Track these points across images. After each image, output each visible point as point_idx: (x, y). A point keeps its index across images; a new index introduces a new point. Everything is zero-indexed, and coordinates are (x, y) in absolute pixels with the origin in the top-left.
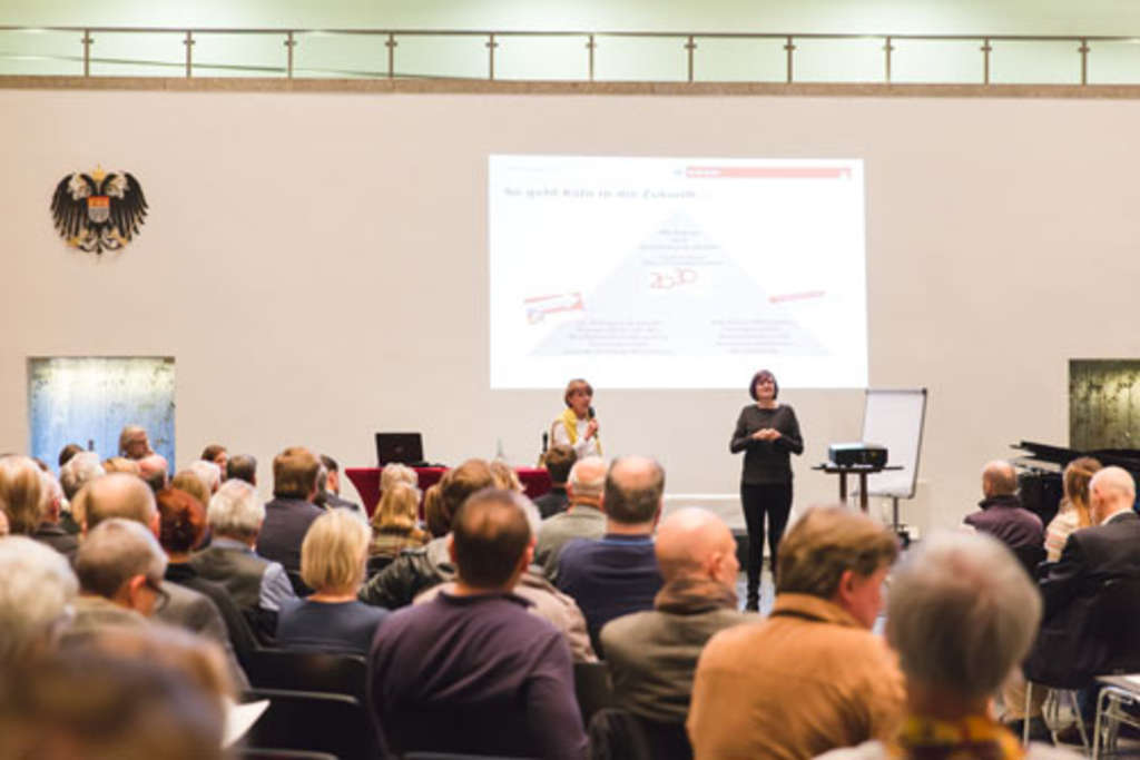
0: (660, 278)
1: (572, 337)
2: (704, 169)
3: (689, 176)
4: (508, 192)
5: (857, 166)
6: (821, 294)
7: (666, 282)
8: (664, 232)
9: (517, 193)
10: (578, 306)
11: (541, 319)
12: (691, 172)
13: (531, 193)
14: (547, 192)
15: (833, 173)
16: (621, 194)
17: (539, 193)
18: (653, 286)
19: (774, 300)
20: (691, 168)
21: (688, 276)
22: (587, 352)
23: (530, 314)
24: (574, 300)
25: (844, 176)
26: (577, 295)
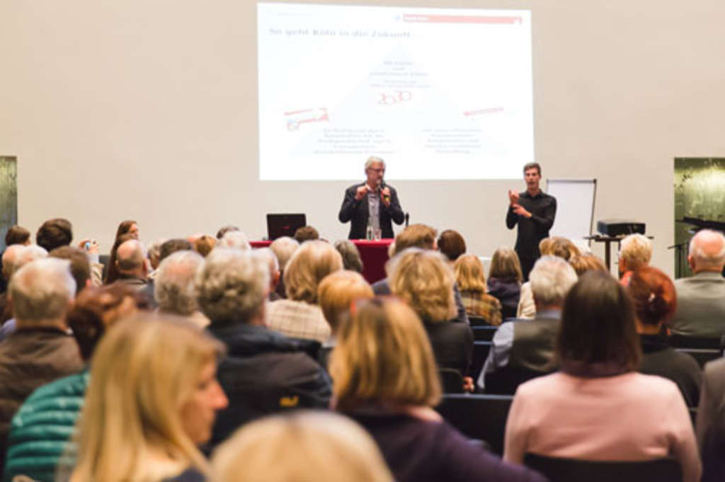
0: (384, 97)
1: (320, 141)
2: (417, 16)
3: (405, 21)
4: (272, 31)
5: (526, 15)
6: (502, 109)
7: (389, 100)
8: (387, 63)
9: (279, 32)
10: (325, 118)
11: (297, 127)
12: (406, 18)
13: (289, 33)
14: (300, 32)
15: (509, 20)
16: (356, 34)
17: (294, 33)
18: (380, 103)
19: (467, 114)
20: (406, 15)
21: (405, 96)
22: (331, 152)
23: (289, 125)
24: (322, 113)
25: (517, 22)
26: (324, 109)
